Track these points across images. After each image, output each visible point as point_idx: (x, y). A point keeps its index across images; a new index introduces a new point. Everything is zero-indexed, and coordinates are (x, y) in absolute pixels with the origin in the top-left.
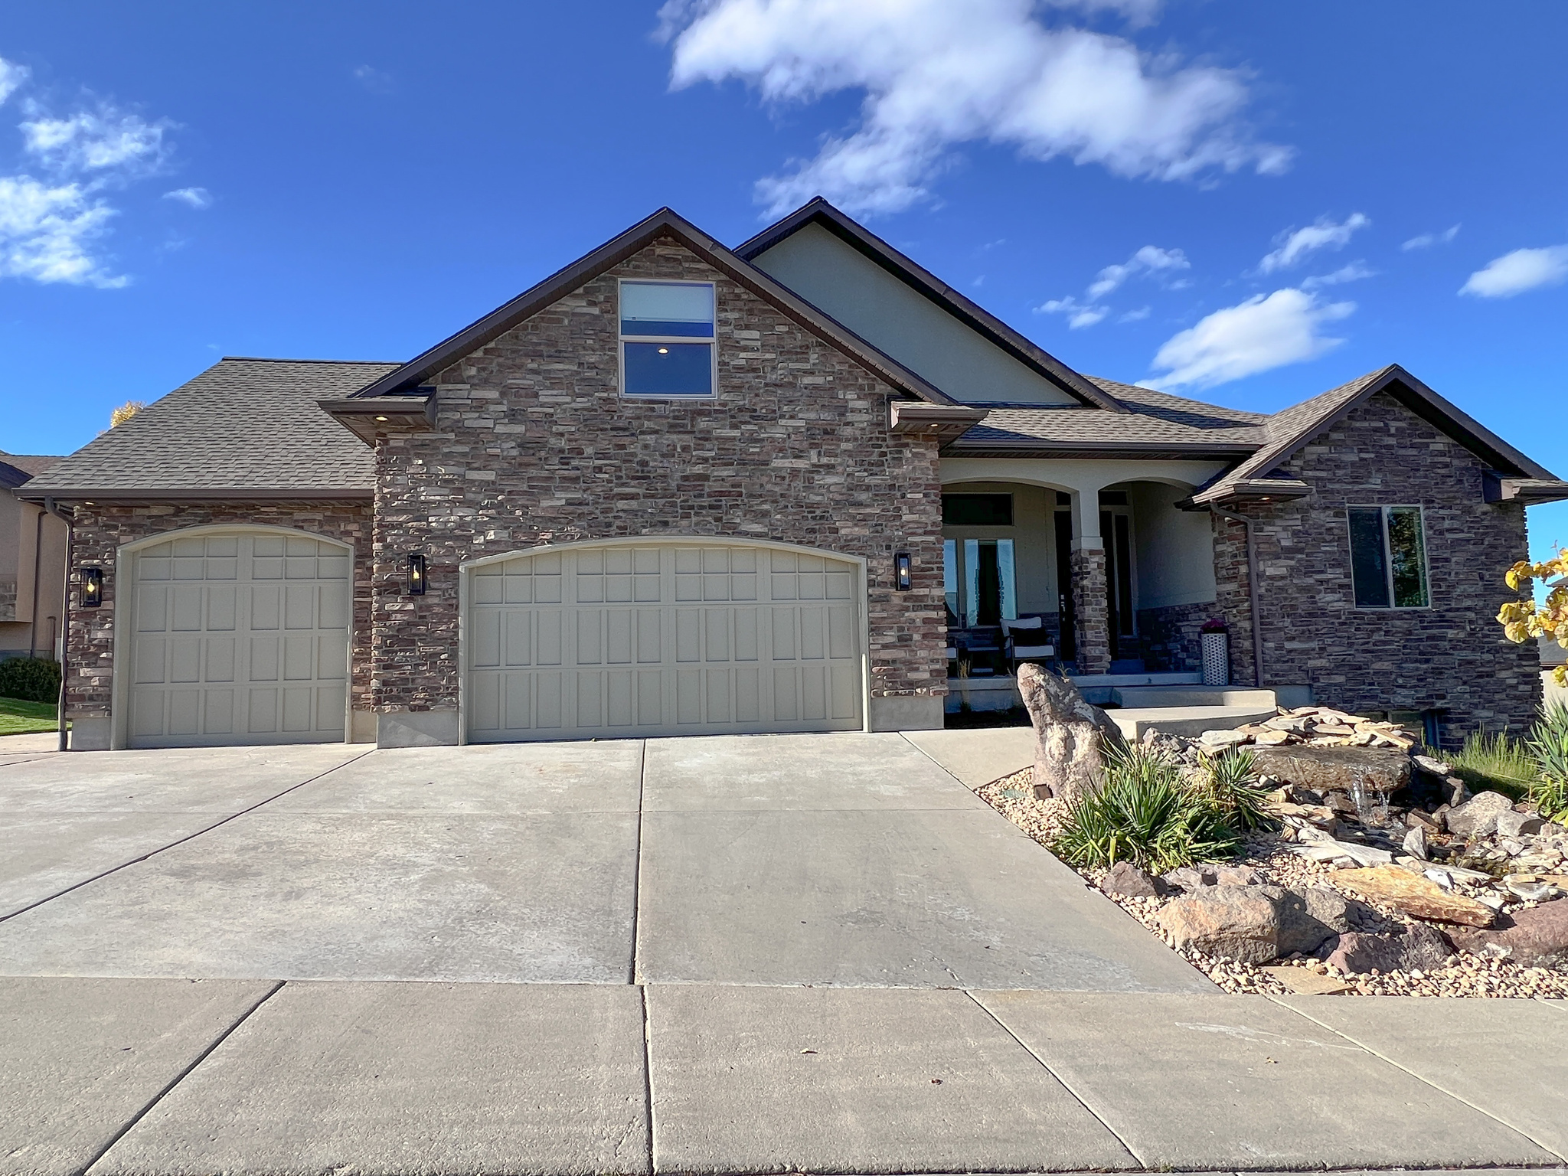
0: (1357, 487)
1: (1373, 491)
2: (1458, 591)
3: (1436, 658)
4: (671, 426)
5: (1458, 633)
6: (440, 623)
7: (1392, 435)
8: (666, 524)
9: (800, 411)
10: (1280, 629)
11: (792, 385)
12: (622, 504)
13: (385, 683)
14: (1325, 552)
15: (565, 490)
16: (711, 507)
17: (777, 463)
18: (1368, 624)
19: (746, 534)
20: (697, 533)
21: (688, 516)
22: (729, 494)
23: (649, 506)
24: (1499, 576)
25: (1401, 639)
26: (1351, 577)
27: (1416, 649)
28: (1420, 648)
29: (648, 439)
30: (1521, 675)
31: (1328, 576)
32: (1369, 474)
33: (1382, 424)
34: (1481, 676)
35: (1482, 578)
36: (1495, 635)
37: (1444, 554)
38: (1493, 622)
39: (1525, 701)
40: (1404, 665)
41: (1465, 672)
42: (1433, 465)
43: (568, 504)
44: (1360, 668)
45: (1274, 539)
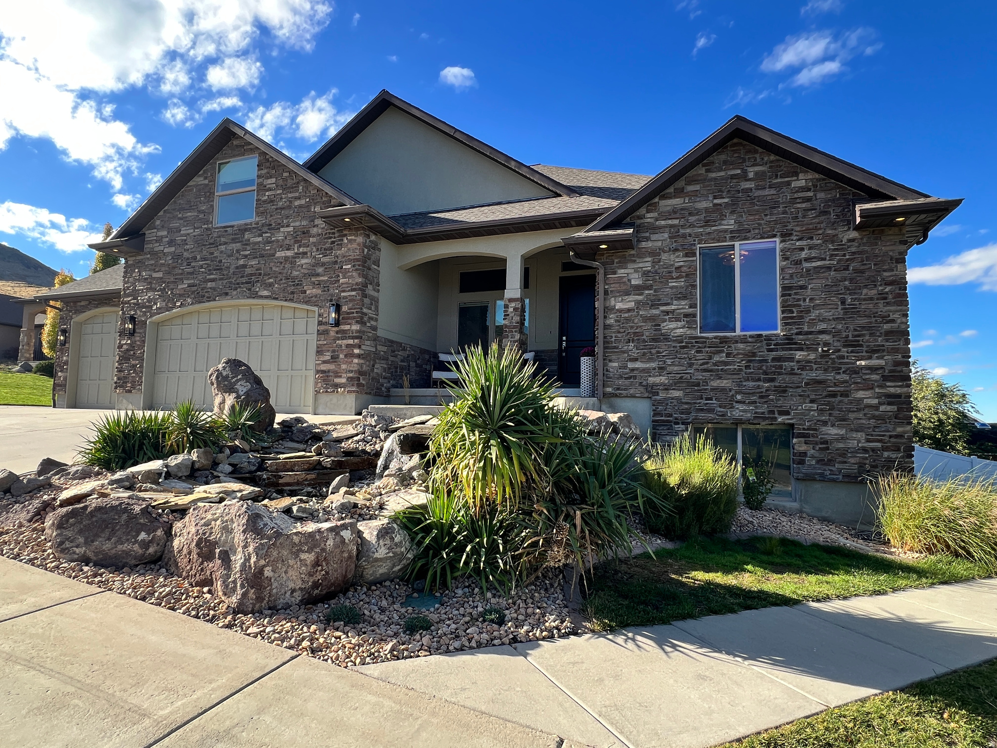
0: (708, 230)
1: (726, 231)
2: (814, 314)
3: (780, 378)
4: (233, 239)
5: (808, 355)
6: (139, 349)
7: (750, 180)
8: (227, 294)
9: (292, 222)
10: (624, 352)
11: (289, 207)
12: (209, 285)
13: (119, 379)
14: (672, 287)
15: (188, 279)
16: (247, 283)
17: (278, 254)
18: (709, 347)
19: (262, 297)
20: (239, 298)
21: (236, 289)
22: (255, 274)
23: (220, 284)
24: (865, 300)
25: (742, 361)
26: (696, 308)
27: (759, 369)
28: (764, 368)
29: (223, 248)
30: (884, 396)
31: (673, 307)
32: (723, 217)
33: (739, 171)
34: (833, 395)
35: (843, 302)
36: (854, 356)
37: (799, 281)
38: (853, 344)
39: (888, 421)
40: (744, 383)
41: (813, 391)
42: (793, 201)
43: (188, 286)
44: (698, 385)
45: (625, 280)
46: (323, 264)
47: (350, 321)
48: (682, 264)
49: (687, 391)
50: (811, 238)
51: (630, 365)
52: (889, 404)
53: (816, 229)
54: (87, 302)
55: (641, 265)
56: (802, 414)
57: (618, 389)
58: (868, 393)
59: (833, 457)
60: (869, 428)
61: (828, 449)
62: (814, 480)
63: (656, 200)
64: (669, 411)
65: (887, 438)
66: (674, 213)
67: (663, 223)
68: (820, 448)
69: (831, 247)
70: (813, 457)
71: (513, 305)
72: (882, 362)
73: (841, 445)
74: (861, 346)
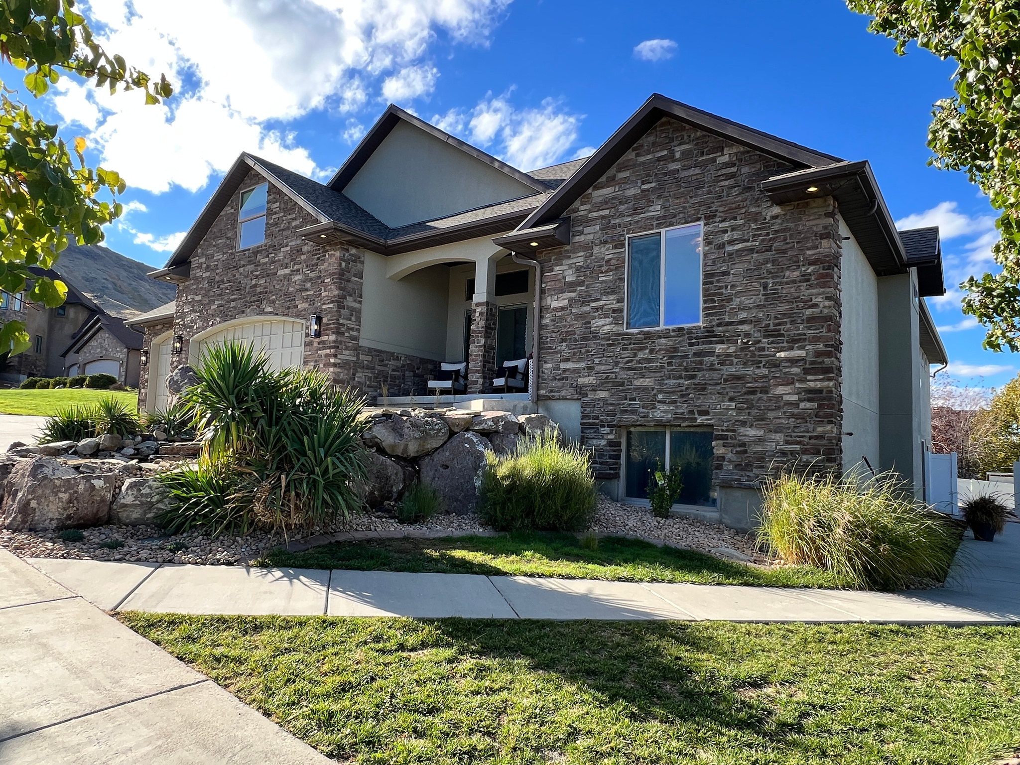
1: (652, 218)
2: (735, 302)
3: (700, 374)
4: (249, 261)
5: (728, 348)
7: (676, 160)
8: (243, 312)
9: (289, 242)
10: (557, 353)
11: (288, 228)
12: (233, 304)
14: (602, 282)
15: (218, 300)
16: (257, 301)
17: (279, 273)
18: (634, 344)
19: (267, 313)
20: (251, 315)
21: (249, 307)
22: (263, 293)
23: (238, 304)
24: (787, 283)
25: (664, 357)
26: (624, 302)
27: (680, 365)
28: (685, 364)
29: (241, 270)
30: (803, 391)
31: (602, 303)
32: (650, 202)
33: (665, 152)
34: (753, 392)
35: (765, 287)
36: (774, 348)
37: (721, 267)
38: (773, 334)
39: (808, 420)
40: (666, 382)
41: (731, 388)
42: (717, 179)
43: (218, 307)
44: (622, 384)
45: (560, 277)
46: (311, 279)
47: (328, 332)
48: (610, 256)
49: (613, 391)
50: (735, 219)
51: (563, 366)
52: (810, 400)
53: (739, 207)
54: (161, 326)
55: (574, 261)
56: (720, 414)
57: (552, 391)
58: (788, 389)
59: (750, 462)
60: (788, 428)
61: (745, 452)
62: (731, 487)
63: (590, 191)
64: (597, 413)
65: (806, 440)
66: (606, 203)
67: (595, 214)
68: (736, 451)
69: (753, 226)
70: (730, 461)
71: (479, 309)
72: (802, 353)
73: (759, 448)
74: (783, 335)
